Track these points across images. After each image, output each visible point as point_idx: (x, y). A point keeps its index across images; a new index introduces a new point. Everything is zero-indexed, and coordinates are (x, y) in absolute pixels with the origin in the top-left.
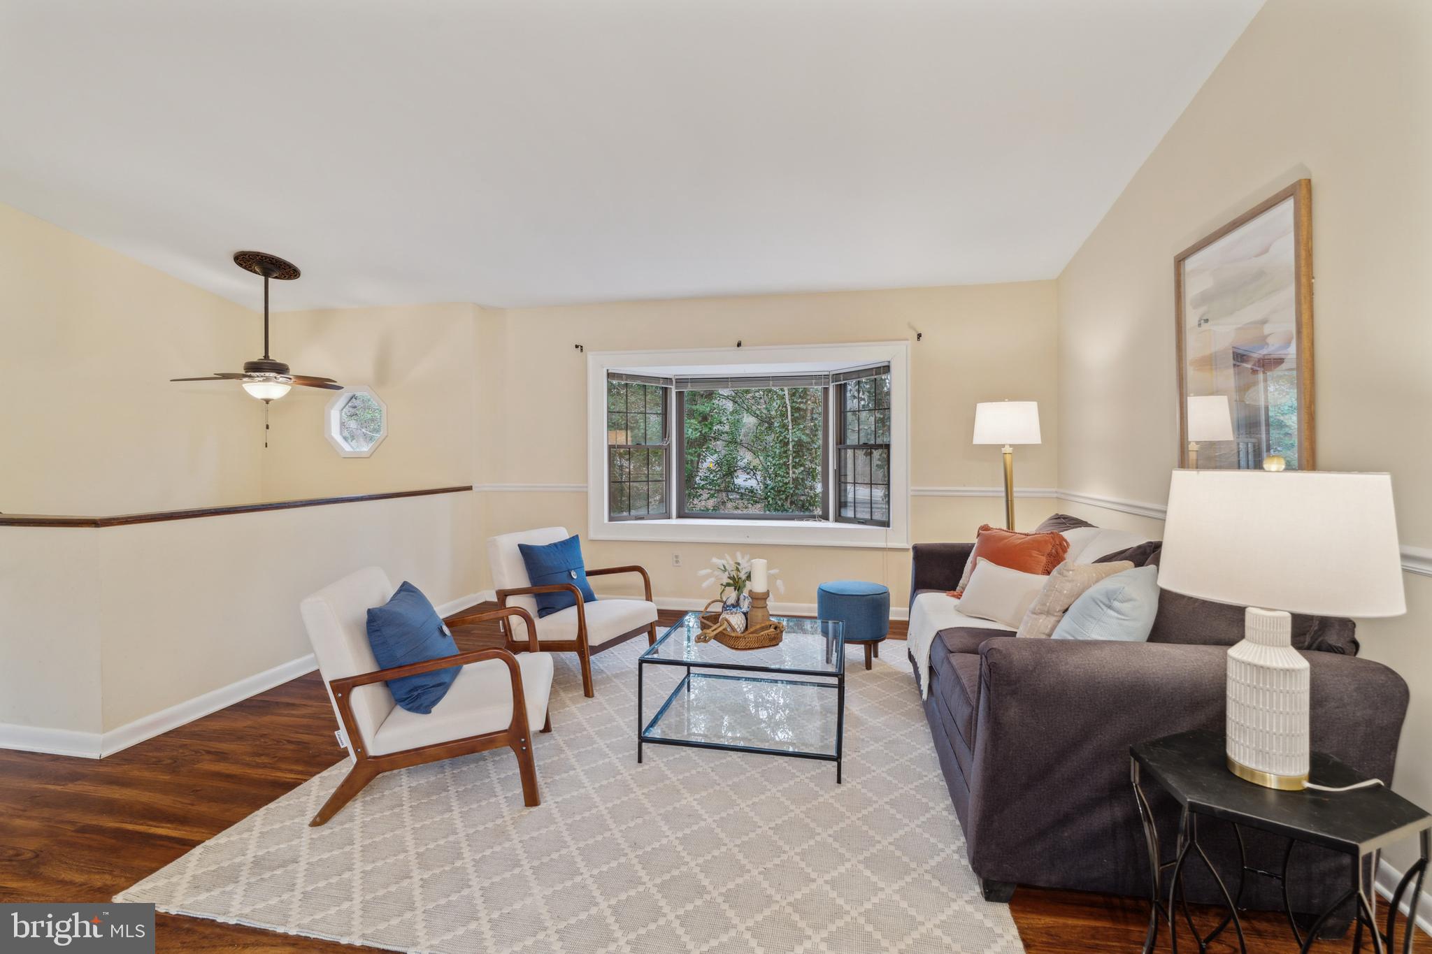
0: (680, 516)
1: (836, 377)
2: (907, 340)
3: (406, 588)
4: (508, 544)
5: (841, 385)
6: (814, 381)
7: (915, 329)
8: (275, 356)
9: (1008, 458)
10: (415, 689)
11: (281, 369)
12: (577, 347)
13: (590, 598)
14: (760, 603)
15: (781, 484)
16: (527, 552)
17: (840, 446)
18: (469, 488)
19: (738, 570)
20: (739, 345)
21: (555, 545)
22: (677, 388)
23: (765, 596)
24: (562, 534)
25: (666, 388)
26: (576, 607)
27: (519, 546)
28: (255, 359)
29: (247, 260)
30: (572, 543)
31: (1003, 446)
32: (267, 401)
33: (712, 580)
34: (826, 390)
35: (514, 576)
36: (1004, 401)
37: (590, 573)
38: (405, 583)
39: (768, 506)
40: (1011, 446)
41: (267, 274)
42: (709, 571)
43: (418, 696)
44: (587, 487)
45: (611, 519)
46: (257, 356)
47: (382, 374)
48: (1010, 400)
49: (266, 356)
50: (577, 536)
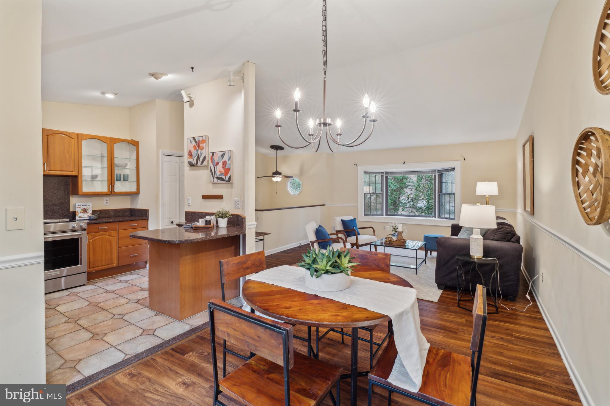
0: (386, 215)
1: (438, 171)
2: (460, 160)
3: (320, 226)
4: (339, 219)
5: (440, 174)
6: (431, 173)
7: (463, 157)
8: (279, 171)
9: (487, 199)
10: (324, 245)
11: (280, 174)
12: (355, 164)
13: (359, 234)
14: (400, 234)
15: (430, 206)
16: (343, 222)
17: (439, 194)
18: (325, 205)
19: (395, 226)
20: (404, 163)
21: (350, 220)
22: (385, 175)
23: (402, 233)
24: (351, 218)
25: (382, 175)
26: (355, 236)
27: (341, 220)
28: (274, 172)
29: (273, 147)
30: (354, 220)
31: (486, 195)
32: (277, 182)
33: (389, 228)
34: (435, 176)
35: (340, 227)
36: (486, 182)
37: (359, 228)
38: (320, 225)
39: (426, 213)
40: (488, 195)
41: (277, 150)
42: (388, 226)
43: (325, 246)
44: (358, 205)
45: (365, 215)
46: (275, 171)
47: (302, 173)
48: (488, 182)
49: (277, 171)
50: (355, 218)
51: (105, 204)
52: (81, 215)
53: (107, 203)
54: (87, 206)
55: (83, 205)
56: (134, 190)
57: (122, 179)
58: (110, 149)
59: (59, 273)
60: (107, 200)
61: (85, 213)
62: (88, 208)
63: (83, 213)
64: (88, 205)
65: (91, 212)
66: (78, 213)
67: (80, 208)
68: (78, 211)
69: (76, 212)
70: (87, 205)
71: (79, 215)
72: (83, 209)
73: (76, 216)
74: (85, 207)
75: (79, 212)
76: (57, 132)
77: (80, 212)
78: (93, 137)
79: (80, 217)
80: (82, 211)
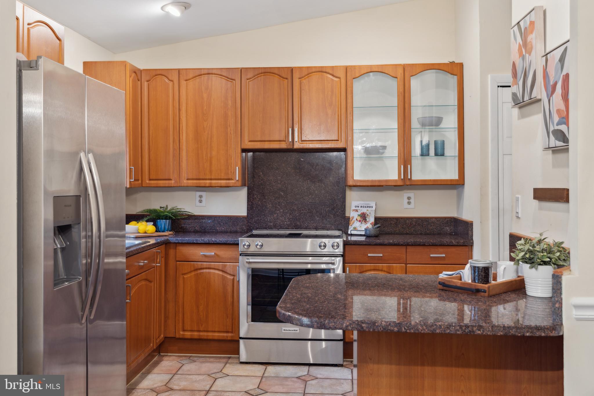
51: (406, 206)
52: (357, 224)
53: (409, 203)
54: (369, 209)
55: (361, 207)
56: (453, 175)
57: (432, 152)
58: (402, 90)
59: (298, 331)
60: (409, 198)
61: (363, 222)
62: (369, 212)
63: (360, 221)
64: (370, 207)
65: (372, 220)
66: (352, 221)
67: (357, 211)
68: (353, 218)
69: (351, 219)
70: (368, 207)
71: (354, 226)
72: (361, 213)
73: (350, 227)
74: (364, 210)
75: (355, 219)
76: (314, 70)
77: (357, 220)
78: (371, 70)
79: (355, 229)
80: (359, 218)
